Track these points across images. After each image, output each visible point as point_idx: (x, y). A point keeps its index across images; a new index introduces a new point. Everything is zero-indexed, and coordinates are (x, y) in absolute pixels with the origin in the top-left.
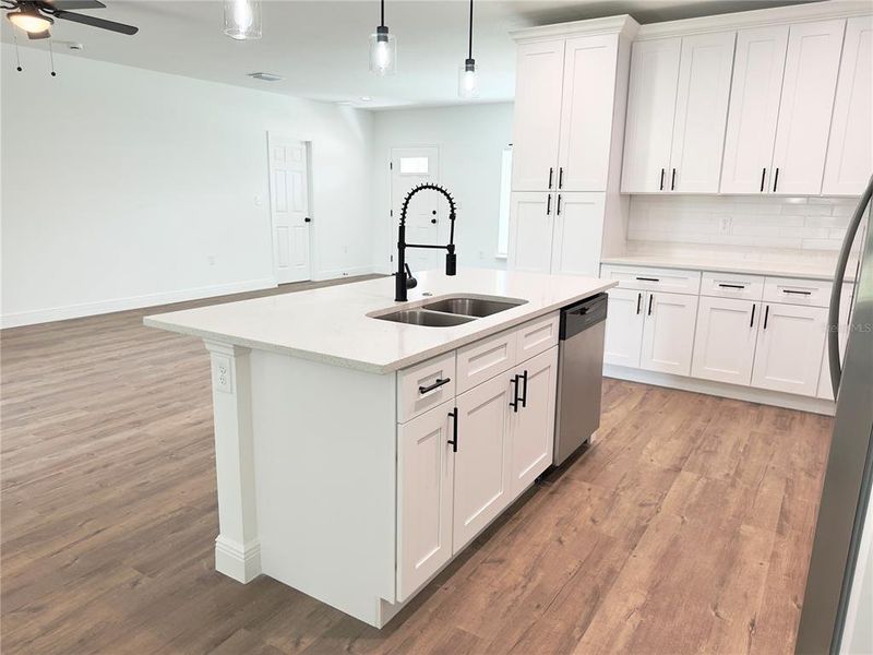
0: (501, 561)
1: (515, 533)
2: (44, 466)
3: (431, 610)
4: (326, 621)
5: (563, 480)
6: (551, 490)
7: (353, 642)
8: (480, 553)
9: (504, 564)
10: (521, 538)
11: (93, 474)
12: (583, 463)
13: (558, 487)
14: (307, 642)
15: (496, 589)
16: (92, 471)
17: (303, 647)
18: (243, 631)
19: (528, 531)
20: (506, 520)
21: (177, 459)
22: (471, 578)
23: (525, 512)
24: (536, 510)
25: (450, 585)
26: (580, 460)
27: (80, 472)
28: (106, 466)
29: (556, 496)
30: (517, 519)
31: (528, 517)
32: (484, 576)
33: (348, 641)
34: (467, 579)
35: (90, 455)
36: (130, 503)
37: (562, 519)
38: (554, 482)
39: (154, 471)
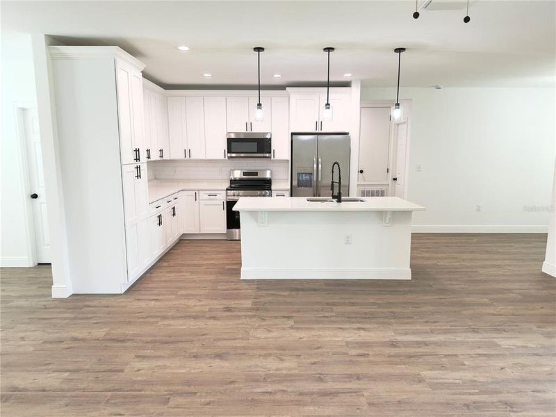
2: (459, 334)
11: (434, 320)
16: (435, 322)
21: (392, 312)
27: (441, 324)
28: (427, 322)
35: (432, 332)
36: (425, 303)
39: (407, 311)
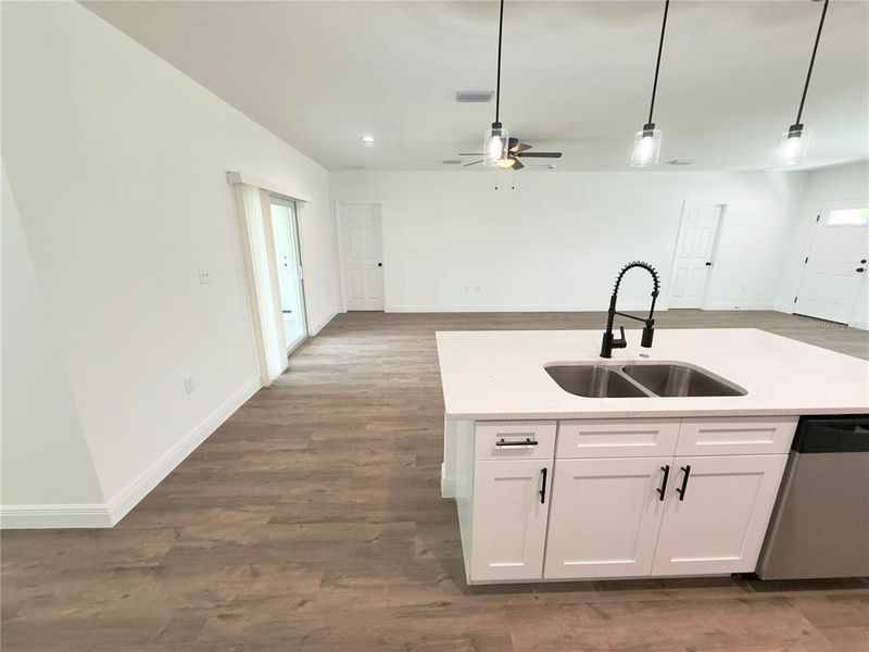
0: (606, 617)
1: (646, 604)
3: (510, 603)
4: (448, 553)
5: (776, 598)
6: (746, 596)
7: (447, 578)
8: (595, 594)
9: (604, 622)
10: (650, 613)
12: (833, 599)
13: (758, 600)
14: (430, 556)
15: (573, 635)
17: (424, 557)
18: (414, 523)
19: (665, 614)
20: (656, 587)
22: (564, 607)
23: (683, 594)
24: (700, 602)
25: (543, 598)
26: (831, 593)
29: (745, 607)
30: (669, 595)
31: (681, 602)
32: (577, 616)
33: (446, 575)
34: (561, 605)
37: (722, 633)
38: (761, 591)
